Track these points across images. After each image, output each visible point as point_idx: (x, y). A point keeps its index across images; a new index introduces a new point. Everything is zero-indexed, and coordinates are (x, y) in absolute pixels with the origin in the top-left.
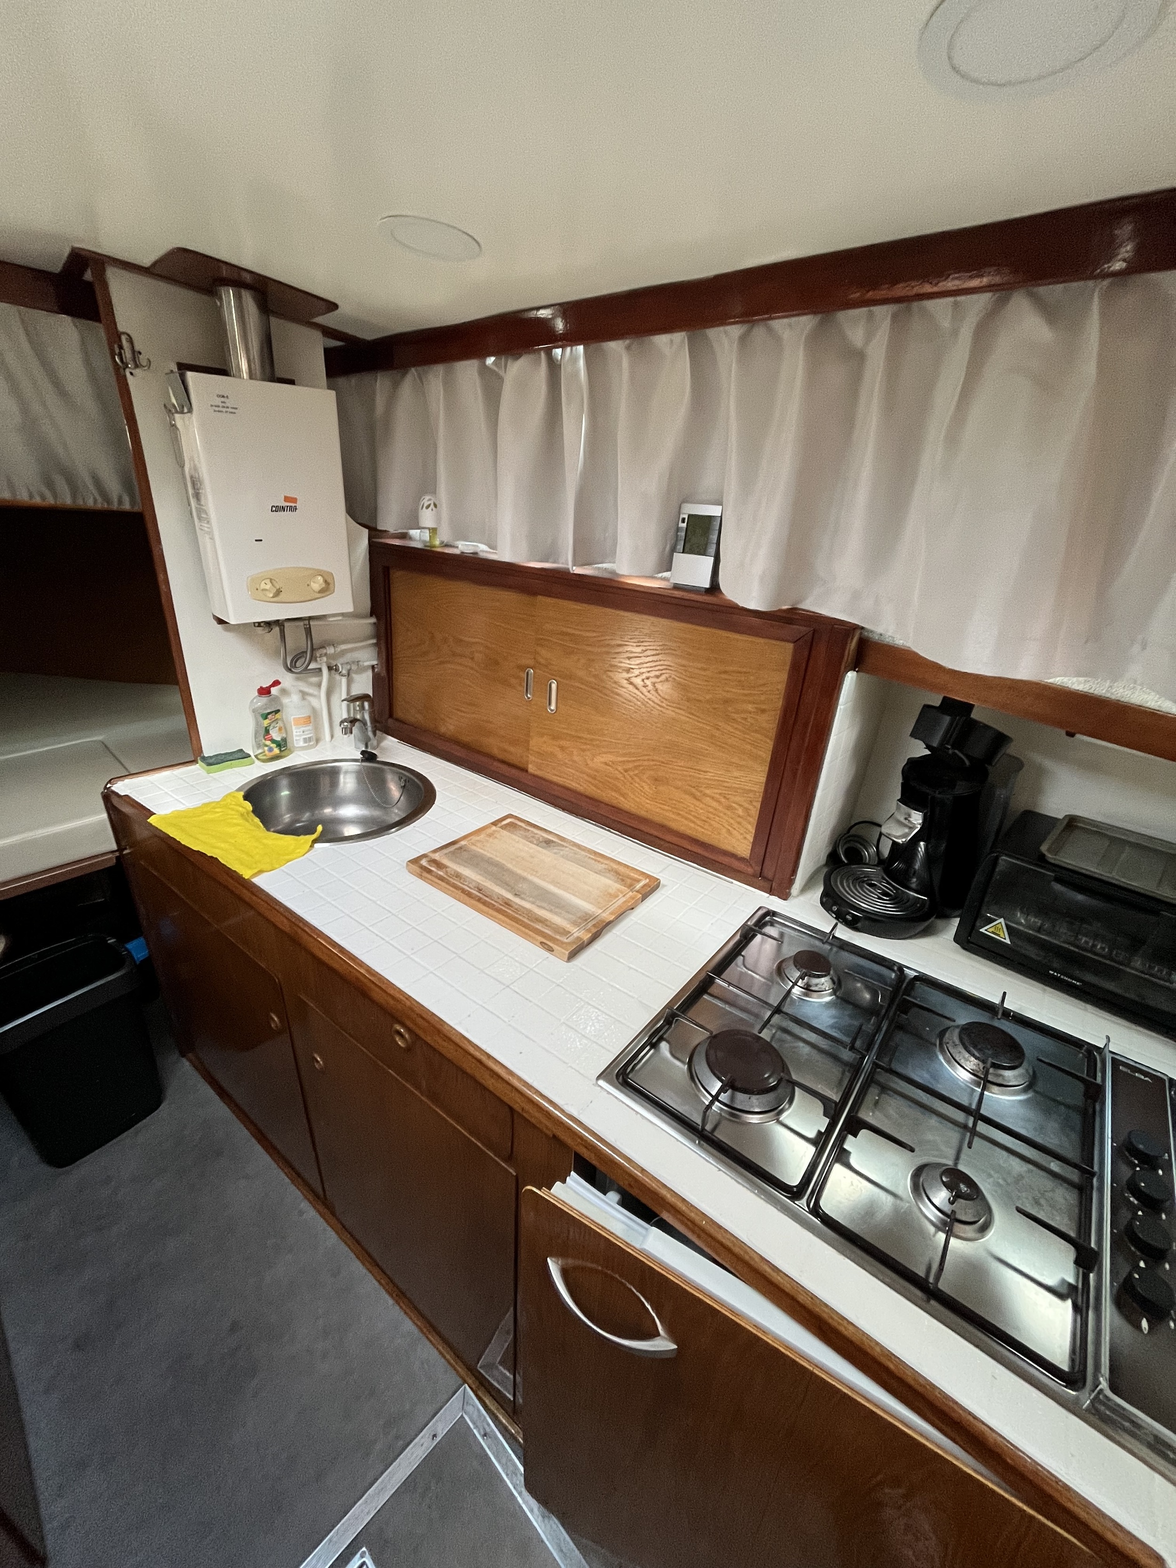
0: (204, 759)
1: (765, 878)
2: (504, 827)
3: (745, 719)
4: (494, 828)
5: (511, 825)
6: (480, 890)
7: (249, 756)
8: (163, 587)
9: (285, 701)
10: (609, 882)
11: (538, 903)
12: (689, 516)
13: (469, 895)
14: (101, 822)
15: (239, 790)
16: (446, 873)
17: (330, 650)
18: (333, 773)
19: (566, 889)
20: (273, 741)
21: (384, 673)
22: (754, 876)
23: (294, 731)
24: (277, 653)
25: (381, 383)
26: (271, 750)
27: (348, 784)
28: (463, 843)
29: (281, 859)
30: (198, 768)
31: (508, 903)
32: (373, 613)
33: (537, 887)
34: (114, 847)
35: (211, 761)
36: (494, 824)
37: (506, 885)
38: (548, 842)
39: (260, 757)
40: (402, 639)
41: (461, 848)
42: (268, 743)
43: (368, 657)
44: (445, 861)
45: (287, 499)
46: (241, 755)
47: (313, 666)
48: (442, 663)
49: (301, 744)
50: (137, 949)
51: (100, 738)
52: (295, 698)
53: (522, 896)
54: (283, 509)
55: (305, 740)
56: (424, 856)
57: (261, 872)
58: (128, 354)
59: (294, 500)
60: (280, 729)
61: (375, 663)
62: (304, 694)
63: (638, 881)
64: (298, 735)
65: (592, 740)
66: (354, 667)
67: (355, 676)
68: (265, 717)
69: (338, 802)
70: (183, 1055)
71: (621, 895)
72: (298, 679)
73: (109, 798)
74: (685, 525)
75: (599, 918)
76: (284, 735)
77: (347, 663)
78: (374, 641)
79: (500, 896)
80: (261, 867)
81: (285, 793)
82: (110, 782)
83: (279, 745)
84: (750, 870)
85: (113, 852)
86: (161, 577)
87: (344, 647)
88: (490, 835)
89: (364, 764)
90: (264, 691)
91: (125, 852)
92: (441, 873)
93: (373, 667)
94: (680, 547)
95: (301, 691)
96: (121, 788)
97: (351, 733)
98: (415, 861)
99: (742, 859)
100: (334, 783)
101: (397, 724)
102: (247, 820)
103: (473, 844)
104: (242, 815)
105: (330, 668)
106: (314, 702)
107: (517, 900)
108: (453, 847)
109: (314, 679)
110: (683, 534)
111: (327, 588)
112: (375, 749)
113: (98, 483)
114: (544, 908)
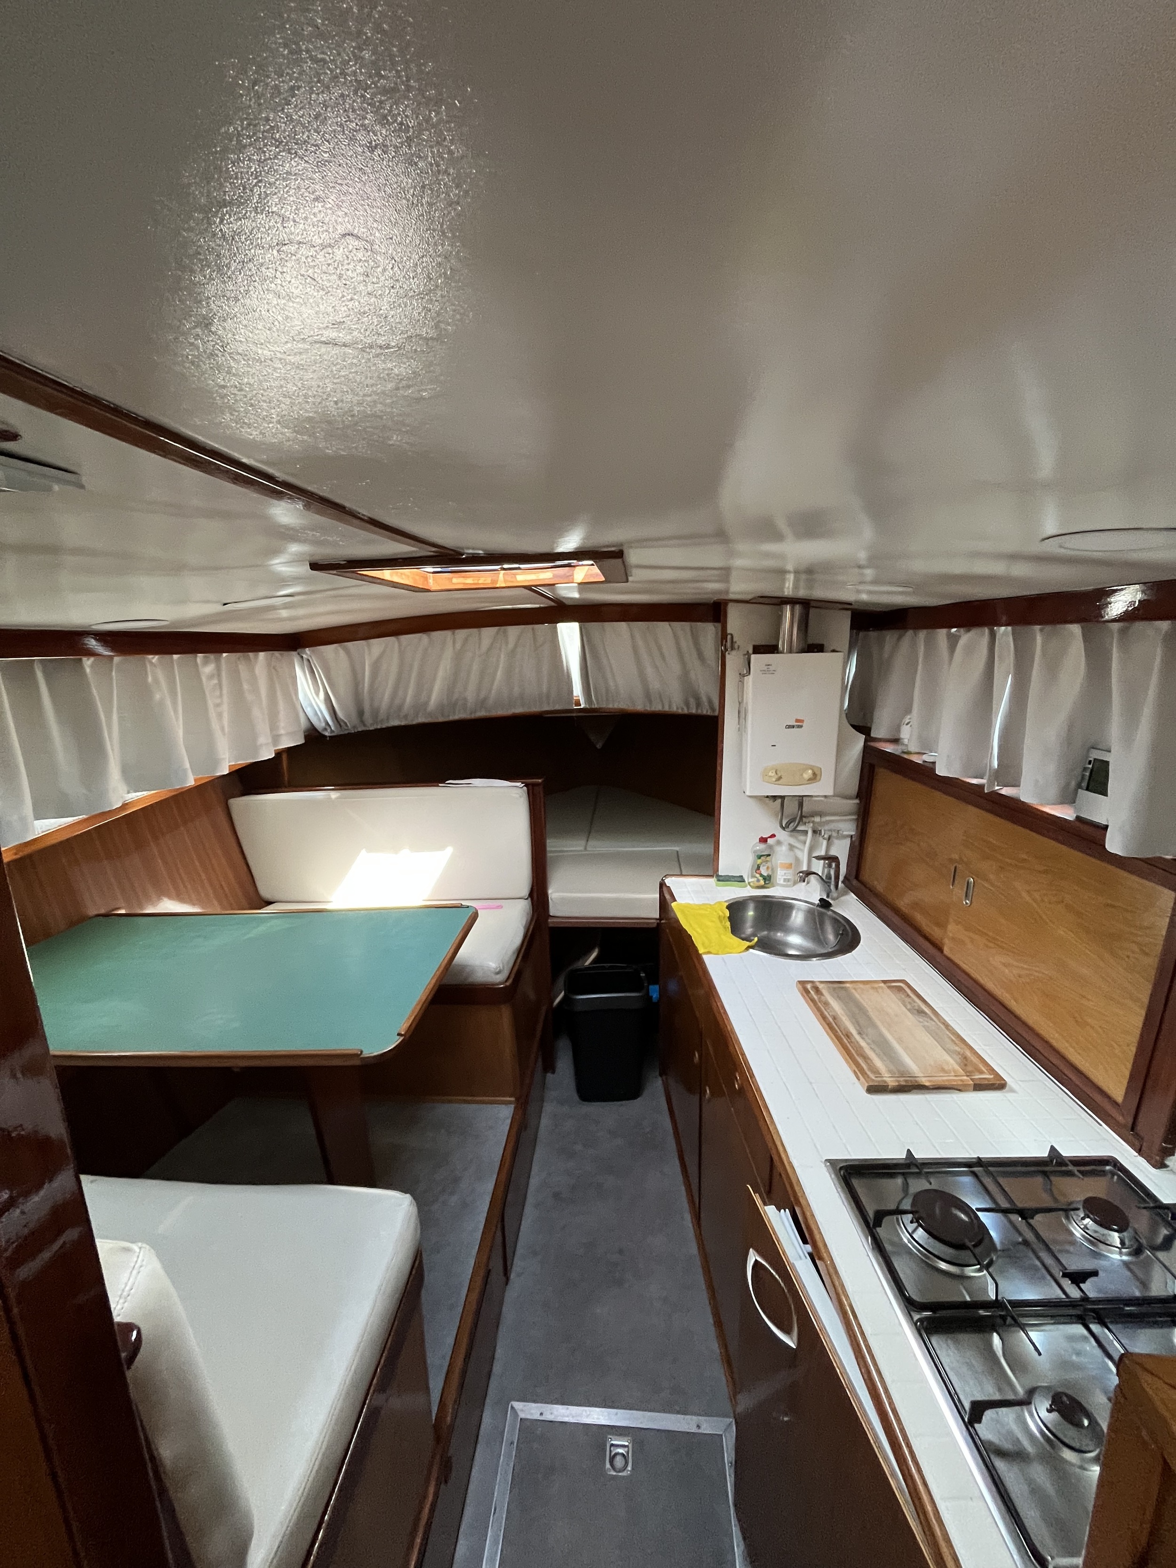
0: (718, 876)
1: (1137, 1136)
2: (889, 987)
3: (1128, 957)
4: (882, 985)
5: (900, 989)
6: (834, 1018)
7: (744, 881)
8: (719, 768)
9: (778, 849)
10: (951, 1061)
11: (873, 1046)
12: (1095, 759)
13: (824, 1018)
14: (655, 899)
15: (726, 901)
16: (819, 999)
17: (817, 819)
18: (790, 907)
19: (906, 1049)
20: (761, 875)
21: (857, 843)
22: (1125, 1126)
23: (779, 872)
24: (777, 815)
25: (890, 637)
26: (758, 881)
27: (797, 918)
28: (848, 985)
29: (724, 949)
30: (713, 881)
31: (848, 1035)
32: (858, 796)
33: (881, 1035)
34: (658, 916)
35: (721, 878)
36: (884, 982)
37: (857, 1023)
38: (920, 1012)
39: (752, 884)
40: (877, 820)
41: (843, 988)
42: (758, 875)
43: (849, 828)
44: (825, 992)
45: (797, 721)
46: (741, 879)
47: (800, 828)
48: (897, 844)
49: (782, 882)
50: (654, 992)
51: (677, 849)
52: (784, 848)
53: (864, 1036)
54: (793, 727)
55: (785, 880)
56: (812, 982)
57: (709, 953)
58: (729, 644)
59: (802, 721)
60: (768, 868)
61: (853, 833)
62: (791, 847)
63: (982, 1072)
64: (781, 875)
65: (994, 938)
66: (834, 834)
67: (836, 842)
68: (760, 857)
69: (788, 931)
70: (661, 1075)
71: (953, 1074)
72: (791, 836)
73: (662, 885)
74: (1090, 766)
75: (917, 1079)
76: (770, 873)
77: (829, 830)
78: (854, 817)
79: (846, 1028)
80: (711, 950)
81: (751, 913)
82: (665, 876)
83: (765, 879)
84: (1120, 1119)
85: (656, 919)
86: (719, 762)
87: (828, 818)
88: (873, 988)
89: (818, 908)
90: (763, 840)
91: (662, 922)
92: (815, 997)
93: (852, 836)
94: (1084, 784)
95: (790, 844)
96: (669, 881)
97: (804, 881)
98: (802, 983)
99: (1115, 1103)
100: (788, 916)
101: (859, 885)
102: (721, 922)
103: (855, 989)
104: (719, 917)
105: (815, 832)
106: (799, 854)
107: (857, 1037)
108: (838, 986)
109: (802, 838)
110: (1088, 774)
111: (815, 777)
112: (833, 899)
113: (710, 702)
114: (874, 1051)
